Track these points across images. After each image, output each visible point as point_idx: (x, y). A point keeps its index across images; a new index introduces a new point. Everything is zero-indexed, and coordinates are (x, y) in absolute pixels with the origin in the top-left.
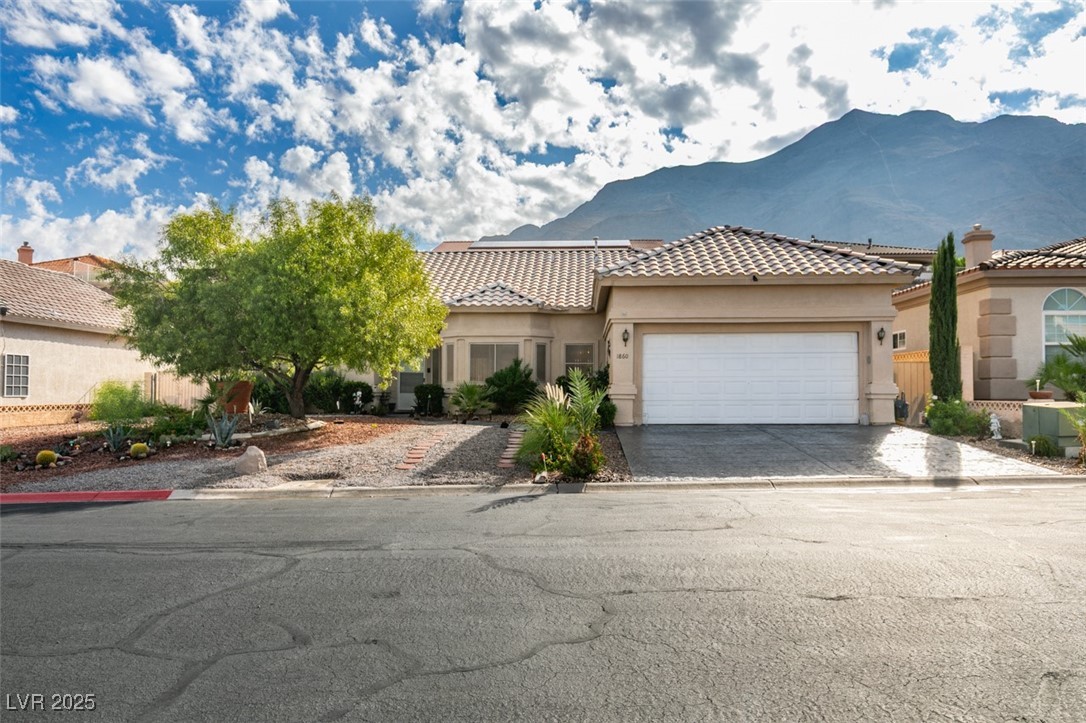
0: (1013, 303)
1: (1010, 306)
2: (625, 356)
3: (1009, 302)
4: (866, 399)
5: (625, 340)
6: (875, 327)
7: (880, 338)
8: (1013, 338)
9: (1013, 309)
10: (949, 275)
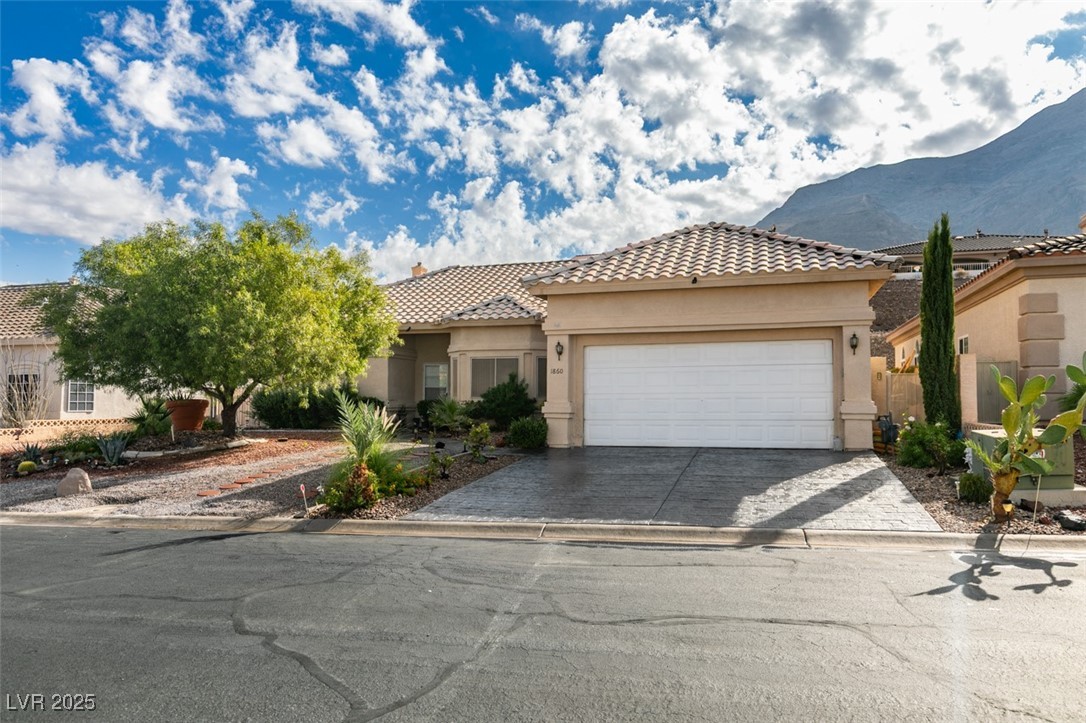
0: (1059, 299)
1: (1056, 302)
2: (560, 371)
3: (1054, 297)
4: (839, 421)
5: (560, 353)
6: (847, 333)
7: (854, 347)
8: (1061, 342)
9: (1060, 304)
10: (940, 267)
